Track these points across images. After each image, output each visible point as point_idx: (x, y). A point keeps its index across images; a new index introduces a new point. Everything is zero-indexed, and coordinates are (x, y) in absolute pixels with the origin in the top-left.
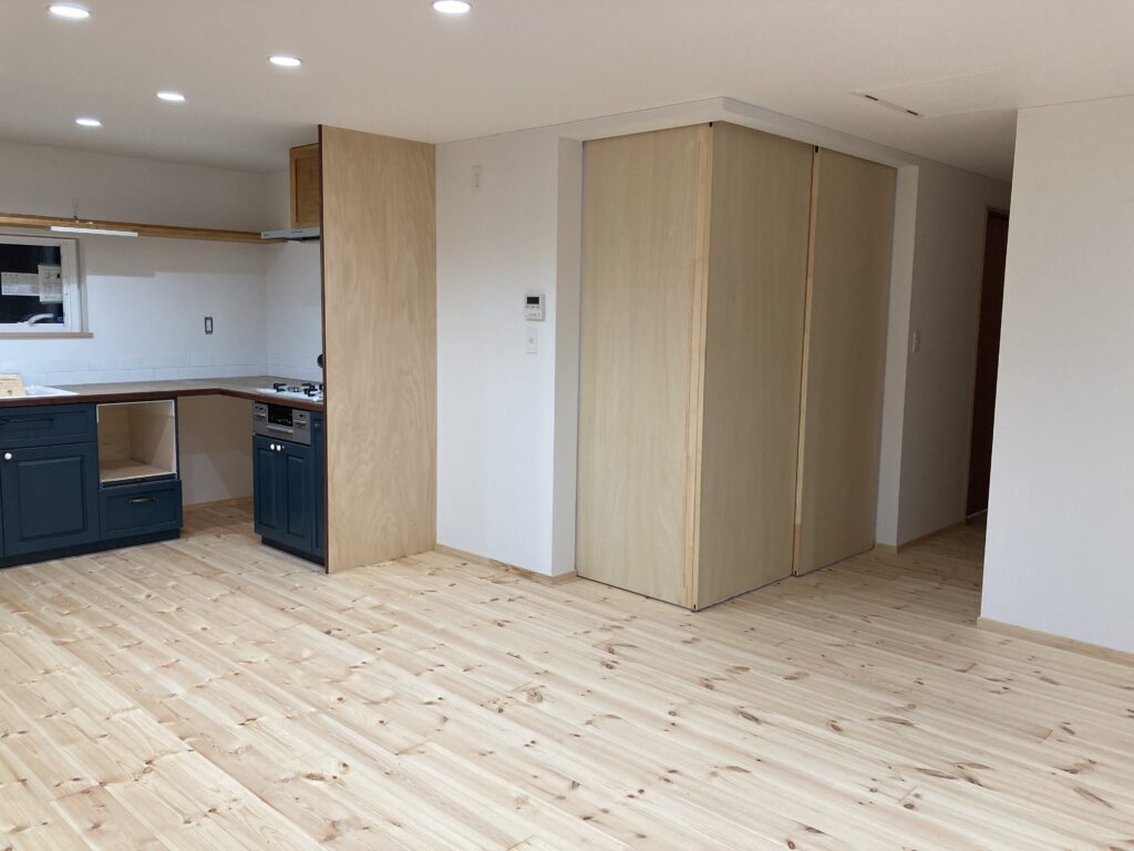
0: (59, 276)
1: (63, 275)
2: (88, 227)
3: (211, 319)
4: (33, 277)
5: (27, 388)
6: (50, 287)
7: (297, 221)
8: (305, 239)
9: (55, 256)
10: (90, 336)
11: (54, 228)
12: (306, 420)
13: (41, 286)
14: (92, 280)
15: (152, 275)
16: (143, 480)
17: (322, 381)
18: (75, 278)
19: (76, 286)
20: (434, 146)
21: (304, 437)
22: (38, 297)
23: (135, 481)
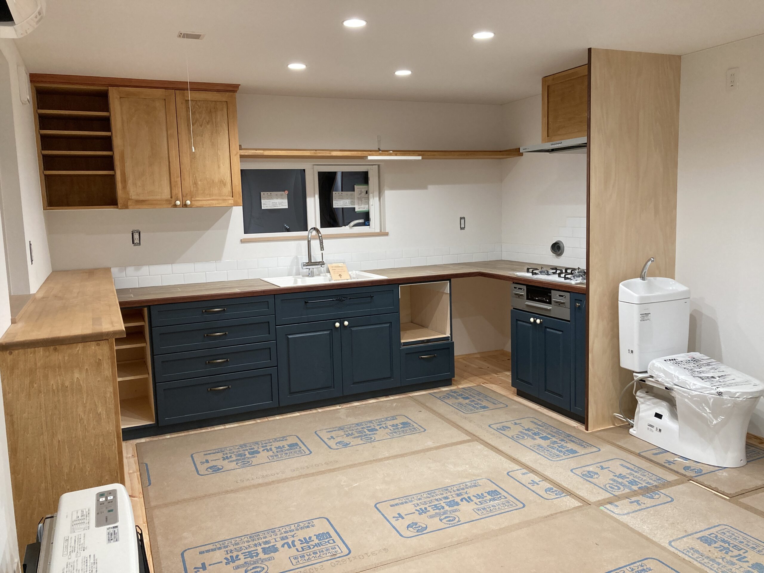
0: (367, 192)
1: (370, 191)
2: (390, 155)
3: (464, 218)
4: (351, 195)
5: (350, 273)
6: (362, 201)
7: (548, 136)
9: (364, 178)
10: (387, 234)
11: (370, 158)
12: (566, 298)
13: (356, 201)
14: (388, 194)
15: (425, 188)
16: (428, 341)
18: (377, 193)
19: (378, 198)
20: (680, 57)
21: (565, 313)
22: (354, 208)
23: (422, 342)
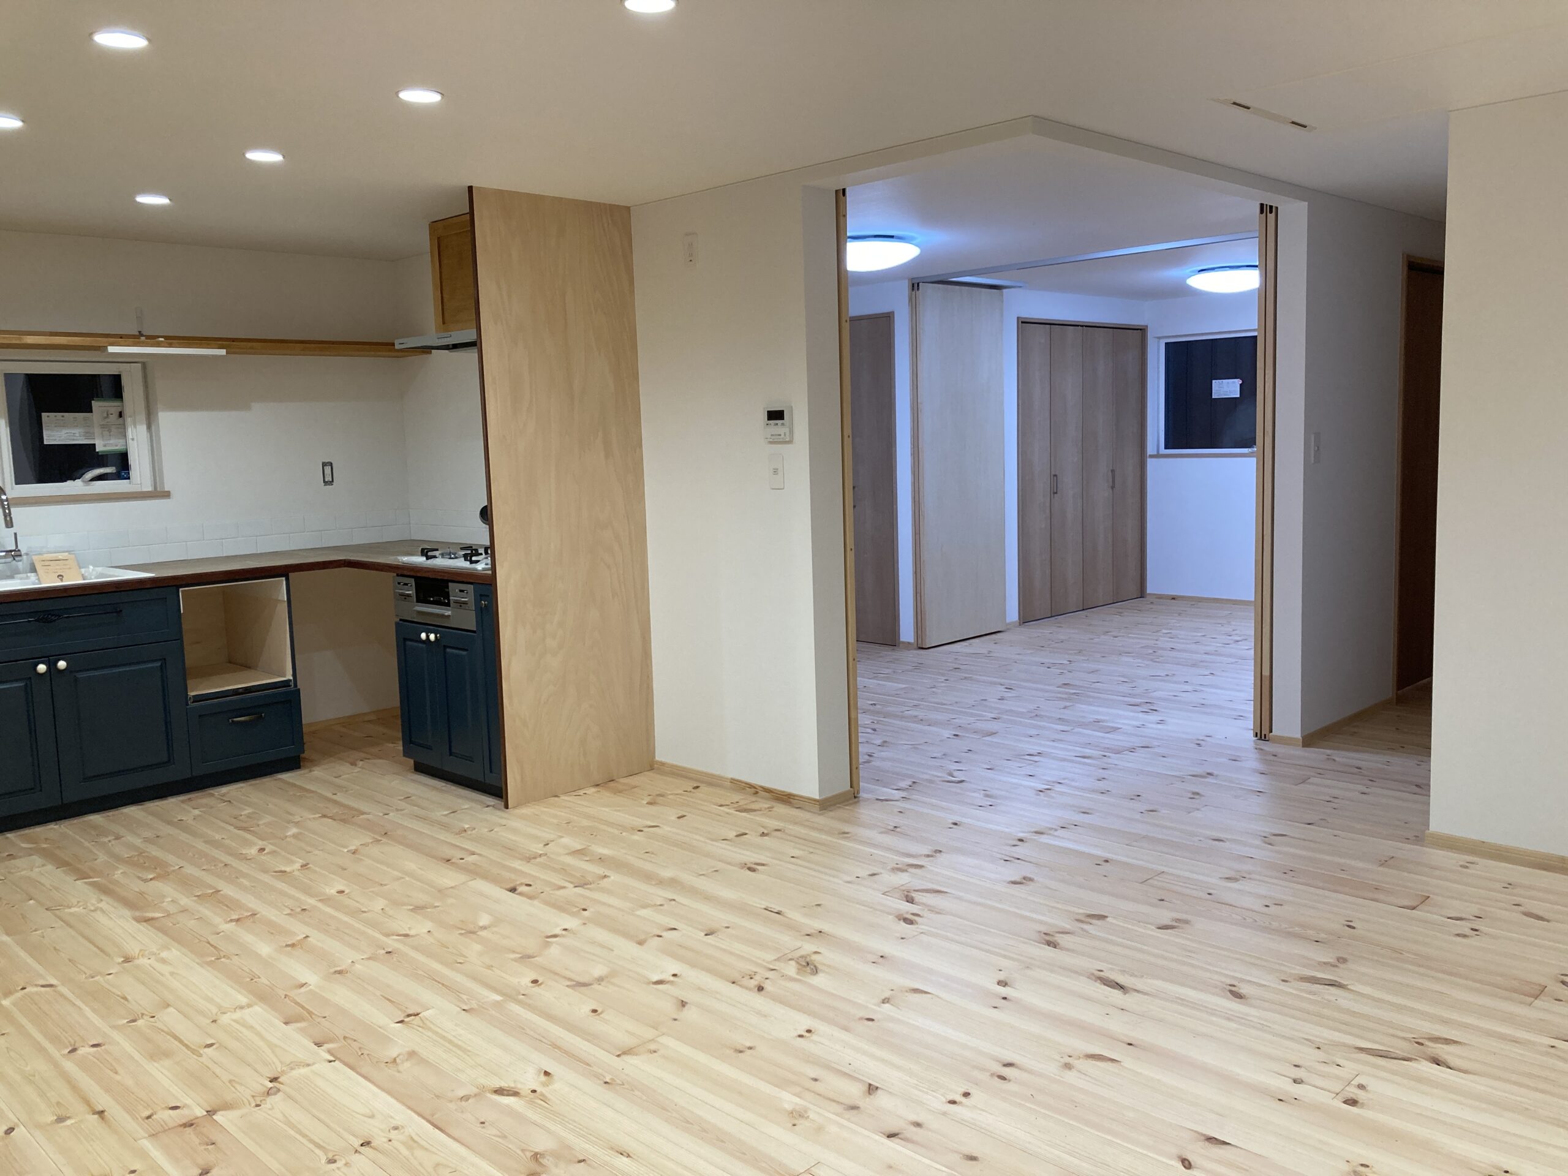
0: (121, 415)
1: (127, 411)
2: (159, 345)
3: (331, 464)
4: (85, 419)
5: (83, 570)
6: (110, 431)
7: (444, 323)
8: (455, 347)
9: (114, 387)
10: (167, 495)
11: (112, 349)
12: (467, 595)
13: (97, 431)
14: (165, 418)
15: (246, 407)
16: (247, 690)
17: (488, 543)
18: (142, 417)
19: (145, 427)
20: (628, 209)
21: (467, 620)
22: (94, 445)
23: (236, 692)
